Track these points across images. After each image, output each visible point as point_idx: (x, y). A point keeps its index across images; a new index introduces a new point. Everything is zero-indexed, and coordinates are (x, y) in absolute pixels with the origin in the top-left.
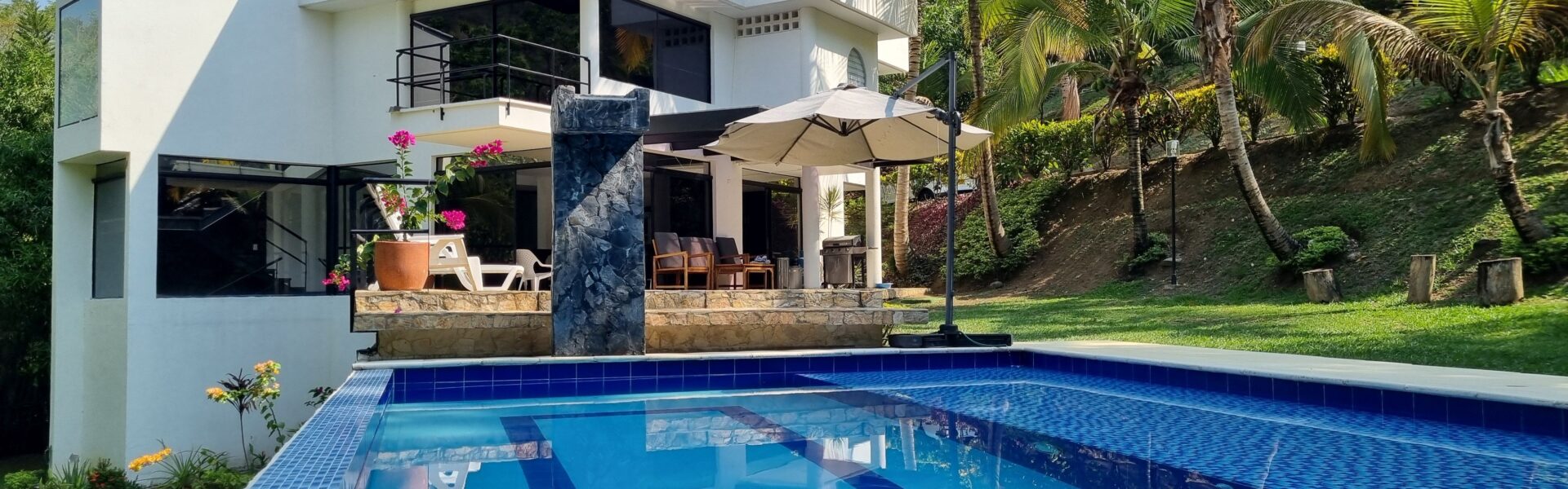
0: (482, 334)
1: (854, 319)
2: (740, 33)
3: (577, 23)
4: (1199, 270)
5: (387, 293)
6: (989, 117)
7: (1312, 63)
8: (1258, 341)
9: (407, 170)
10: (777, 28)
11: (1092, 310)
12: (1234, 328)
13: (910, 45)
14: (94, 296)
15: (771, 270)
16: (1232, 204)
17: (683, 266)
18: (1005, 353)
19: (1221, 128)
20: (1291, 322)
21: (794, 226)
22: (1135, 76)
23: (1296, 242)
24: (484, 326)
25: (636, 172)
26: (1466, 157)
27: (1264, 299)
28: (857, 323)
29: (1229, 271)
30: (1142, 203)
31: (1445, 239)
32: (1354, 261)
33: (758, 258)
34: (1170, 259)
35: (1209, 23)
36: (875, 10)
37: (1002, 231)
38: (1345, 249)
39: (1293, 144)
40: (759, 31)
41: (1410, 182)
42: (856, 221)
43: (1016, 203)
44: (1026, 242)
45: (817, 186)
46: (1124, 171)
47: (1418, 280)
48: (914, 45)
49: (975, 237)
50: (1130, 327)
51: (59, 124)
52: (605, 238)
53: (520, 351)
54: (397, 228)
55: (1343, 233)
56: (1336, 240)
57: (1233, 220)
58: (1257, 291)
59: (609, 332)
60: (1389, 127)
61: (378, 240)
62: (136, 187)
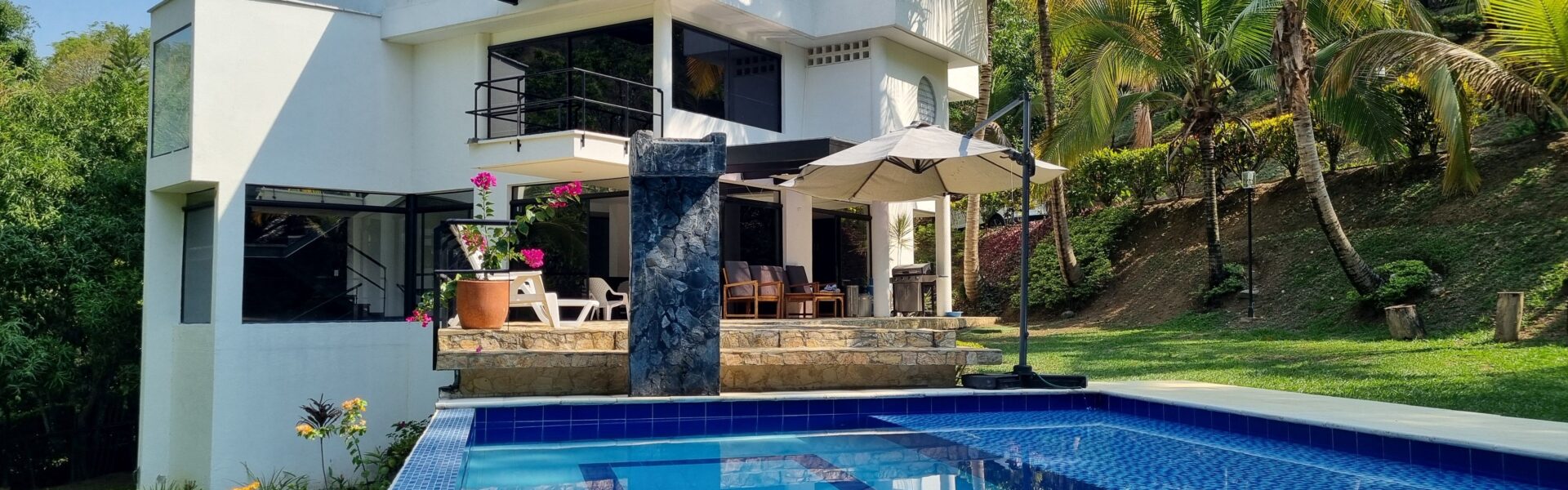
0: (560, 372)
1: (927, 360)
2: (811, 62)
3: (650, 50)
4: (1276, 302)
5: (469, 331)
6: (1060, 145)
7: (1392, 92)
8: (1340, 384)
9: (489, 210)
10: (847, 58)
11: (1167, 343)
12: (1313, 368)
13: (980, 72)
14: (182, 320)
15: (841, 298)
16: (1310, 235)
17: (754, 295)
18: (1081, 395)
19: (1298, 158)
20: (1374, 360)
21: (864, 252)
22: (1210, 106)
23: (1378, 276)
24: (562, 365)
25: (712, 214)
26: (1554, 191)
27: (1344, 334)
28: (930, 363)
29: (1309, 303)
30: (1218, 234)
31: (1533, 275)
32: (1438, 296)
33: (828, 287)
34: (1247, 291)
35: (1286, 55)
36: (945, 39)
37: (1073, 260)
38: (1428, 284)
39: (1373, 175)
40: (829, 60)
41: (1496, 215)
42: (926, 247)
43: (1087, 232)
44: (1098, 272)
45: (886, 214)
46: (1198, 200)
47: (1505, 318)
48: (984, 72)
49: (1046, 266)
50: (1205, 364)
51: (152, 153)
52: (681, 279)
53: (597, 390)
54: (479, 267)
55: (1426, 268)
56: (1419, 274)
57: (1312, 252)
58: (1337, 326)
59: (685, 373)
60: (1472, 158)
61: (460, 279)
62: (224, 215)
